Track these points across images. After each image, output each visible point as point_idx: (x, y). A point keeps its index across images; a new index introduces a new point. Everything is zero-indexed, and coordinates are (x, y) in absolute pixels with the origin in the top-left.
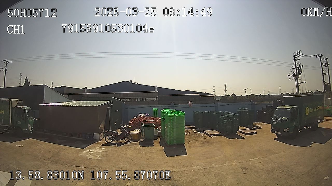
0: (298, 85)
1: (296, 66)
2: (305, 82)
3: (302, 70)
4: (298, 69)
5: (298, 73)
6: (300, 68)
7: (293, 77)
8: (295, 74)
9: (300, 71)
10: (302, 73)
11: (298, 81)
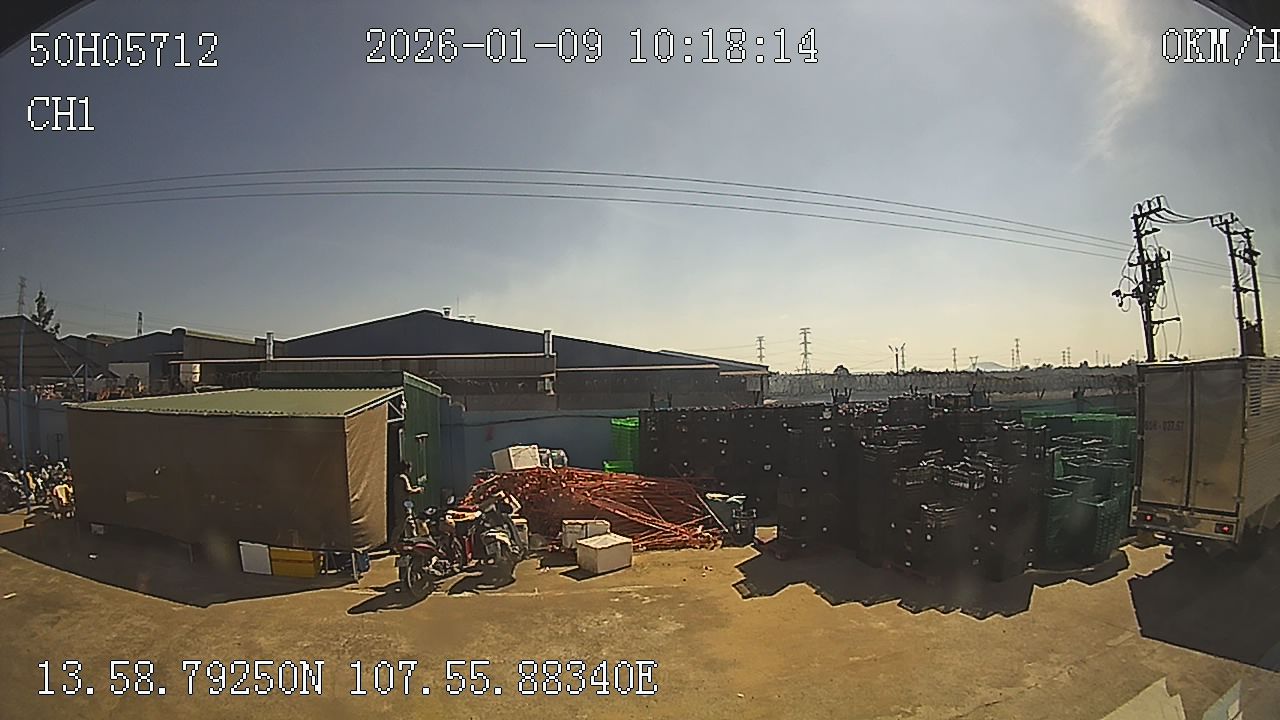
0: (1151, 330)
1: (1141, 256)
3: (1165, 271)
4: (1149, 267)
5: (1150, 283)
6: (1158, 265)
7: (1135, 300)
8: (1141, 289)
9: (1157, 277)
10: (1163, 283)
11: (1149, 316)
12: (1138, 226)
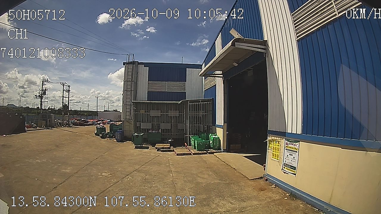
0: (42, 103)
1: (42, 89)
2: (47, 102)
3: (46, 93)
4: (43, 91)
5: (43, 94)
6: (46, 90)
7: (39, 97)
8: (41, 95)
9: (45, 93)
10: (46, 94)
11: (42, 100)
12: (43, 83)
